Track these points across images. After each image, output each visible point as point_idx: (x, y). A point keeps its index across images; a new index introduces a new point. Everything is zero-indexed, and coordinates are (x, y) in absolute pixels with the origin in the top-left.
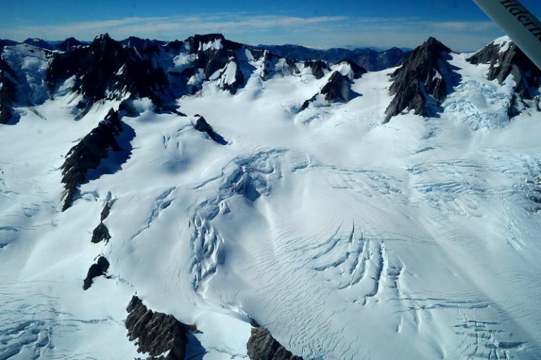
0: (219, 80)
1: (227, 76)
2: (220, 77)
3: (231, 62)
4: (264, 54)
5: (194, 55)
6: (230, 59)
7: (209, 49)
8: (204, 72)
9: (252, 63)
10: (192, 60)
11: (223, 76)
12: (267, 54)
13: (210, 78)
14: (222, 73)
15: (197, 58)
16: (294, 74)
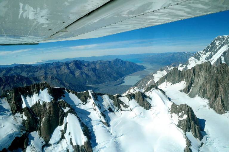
0: (64, 141)
1: (72, 134)
2: (63, 137)
3: (69, 114)
4: (90, 95)
5: (19, 114)
6: (66, 110)
7: (37, 104)
8: (40, 135)
9: (83, 107)
10: (20, 124)
11: (66, 135)
12: (92, 94)
13: (51, 142)
14: (63, 132)
15: (25, 118)
16: (123, 108)
